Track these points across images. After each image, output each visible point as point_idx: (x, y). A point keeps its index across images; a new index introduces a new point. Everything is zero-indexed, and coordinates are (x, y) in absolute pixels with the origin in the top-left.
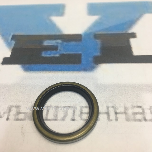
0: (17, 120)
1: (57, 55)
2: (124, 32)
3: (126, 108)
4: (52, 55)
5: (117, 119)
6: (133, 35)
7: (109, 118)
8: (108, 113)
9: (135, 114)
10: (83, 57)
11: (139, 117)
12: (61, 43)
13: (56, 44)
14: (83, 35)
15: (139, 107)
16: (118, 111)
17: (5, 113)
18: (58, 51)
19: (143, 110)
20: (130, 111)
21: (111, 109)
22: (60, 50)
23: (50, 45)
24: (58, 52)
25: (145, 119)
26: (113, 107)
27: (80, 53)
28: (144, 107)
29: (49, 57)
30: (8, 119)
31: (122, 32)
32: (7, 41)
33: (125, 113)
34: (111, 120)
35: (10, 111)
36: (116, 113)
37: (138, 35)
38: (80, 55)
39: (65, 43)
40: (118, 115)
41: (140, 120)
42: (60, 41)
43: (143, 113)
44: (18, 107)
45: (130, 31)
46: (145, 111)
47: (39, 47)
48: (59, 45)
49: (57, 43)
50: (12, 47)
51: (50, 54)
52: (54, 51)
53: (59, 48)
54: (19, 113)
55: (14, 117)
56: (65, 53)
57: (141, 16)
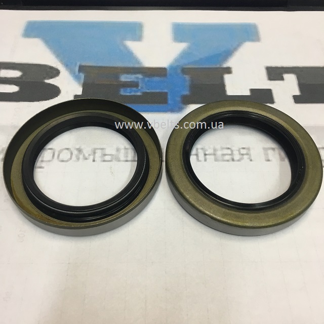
0: (104, 161)
1: (139, 94)
2: (218, 66)
3: (215, 150)
4: (133, 94)
5: (205, 160)
6: (228, 70)
7: (198, 159)
8: (197, 155)
9: (224, 155)
10: (169, 97)
11: (227, 157)
12: (141, 79)
13: (136, 80)
14: (168, 69)
15: (229, 148)
16: (207, 153)
17: (89, 155)
18: (139, 88)
19: (232, 151)
20: (219, 153)
21: (200, 151)
22: (142, 88)
23: (129, 80)
24: (139, 90)
25: (233, 160)
26: (202, 149)
27: (166, 91)
28: (233, 148)
29: (130, 96)
30: (94, 161)
31: (215, 67)
32: (74, 73)
33: (214, 154)
34: (200, 161)
35: (94, 153)
36: (205, 155)
37: (233, 70)
38: (166, 93)
39: (147, 79)
40: (207, 156)
41: (228, 161)
42: (140, 76)
43: (232, 154)
44: (102, 149)
45: (225, 65)
46: (234, 152)
47: (116, 83)
48: (140, 81)
49: (137, 78)
50: (82, 81)
51: (130, 93)
52: (134, 89)
53: (140, 85)
54: (105, 155)
55: (100, 159)
56: (148, 91)
57: (239, 45)
